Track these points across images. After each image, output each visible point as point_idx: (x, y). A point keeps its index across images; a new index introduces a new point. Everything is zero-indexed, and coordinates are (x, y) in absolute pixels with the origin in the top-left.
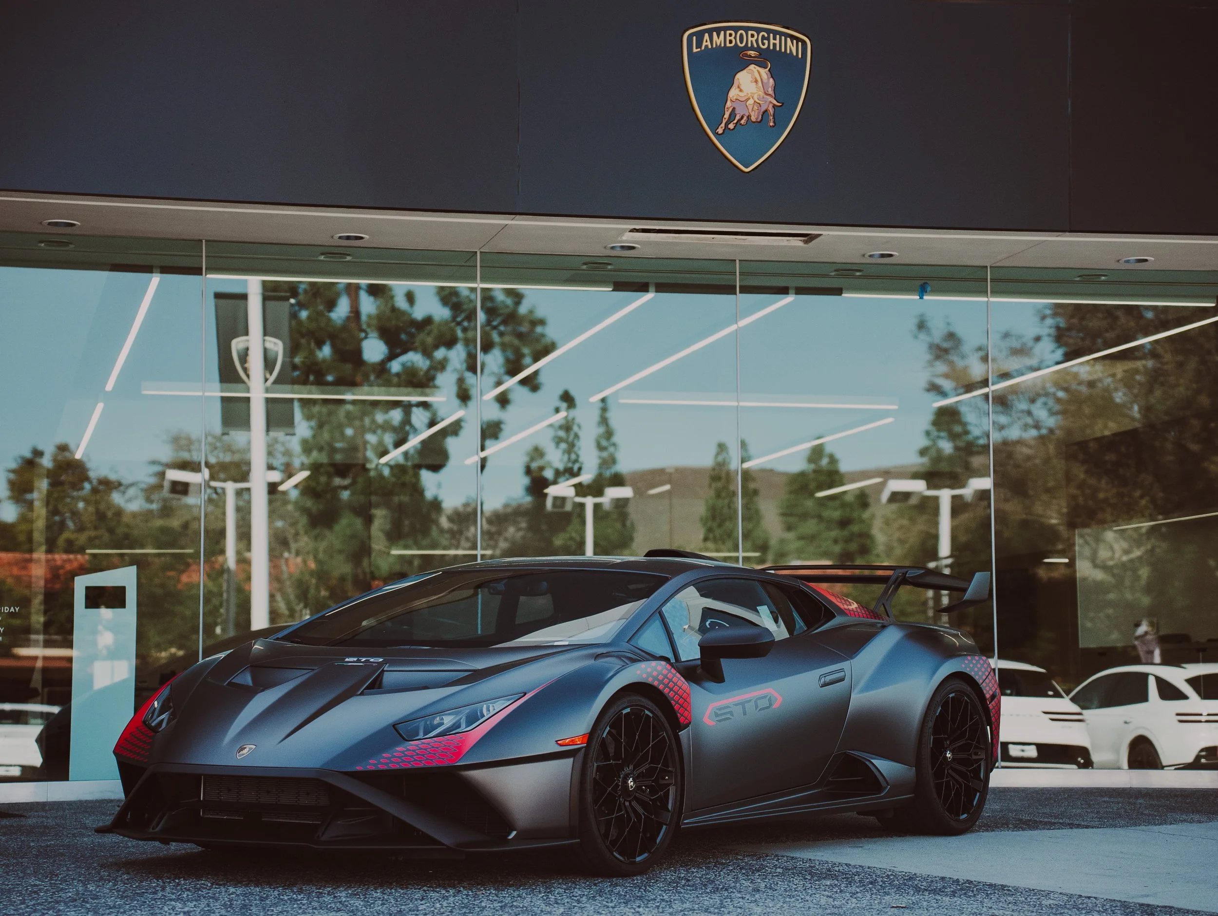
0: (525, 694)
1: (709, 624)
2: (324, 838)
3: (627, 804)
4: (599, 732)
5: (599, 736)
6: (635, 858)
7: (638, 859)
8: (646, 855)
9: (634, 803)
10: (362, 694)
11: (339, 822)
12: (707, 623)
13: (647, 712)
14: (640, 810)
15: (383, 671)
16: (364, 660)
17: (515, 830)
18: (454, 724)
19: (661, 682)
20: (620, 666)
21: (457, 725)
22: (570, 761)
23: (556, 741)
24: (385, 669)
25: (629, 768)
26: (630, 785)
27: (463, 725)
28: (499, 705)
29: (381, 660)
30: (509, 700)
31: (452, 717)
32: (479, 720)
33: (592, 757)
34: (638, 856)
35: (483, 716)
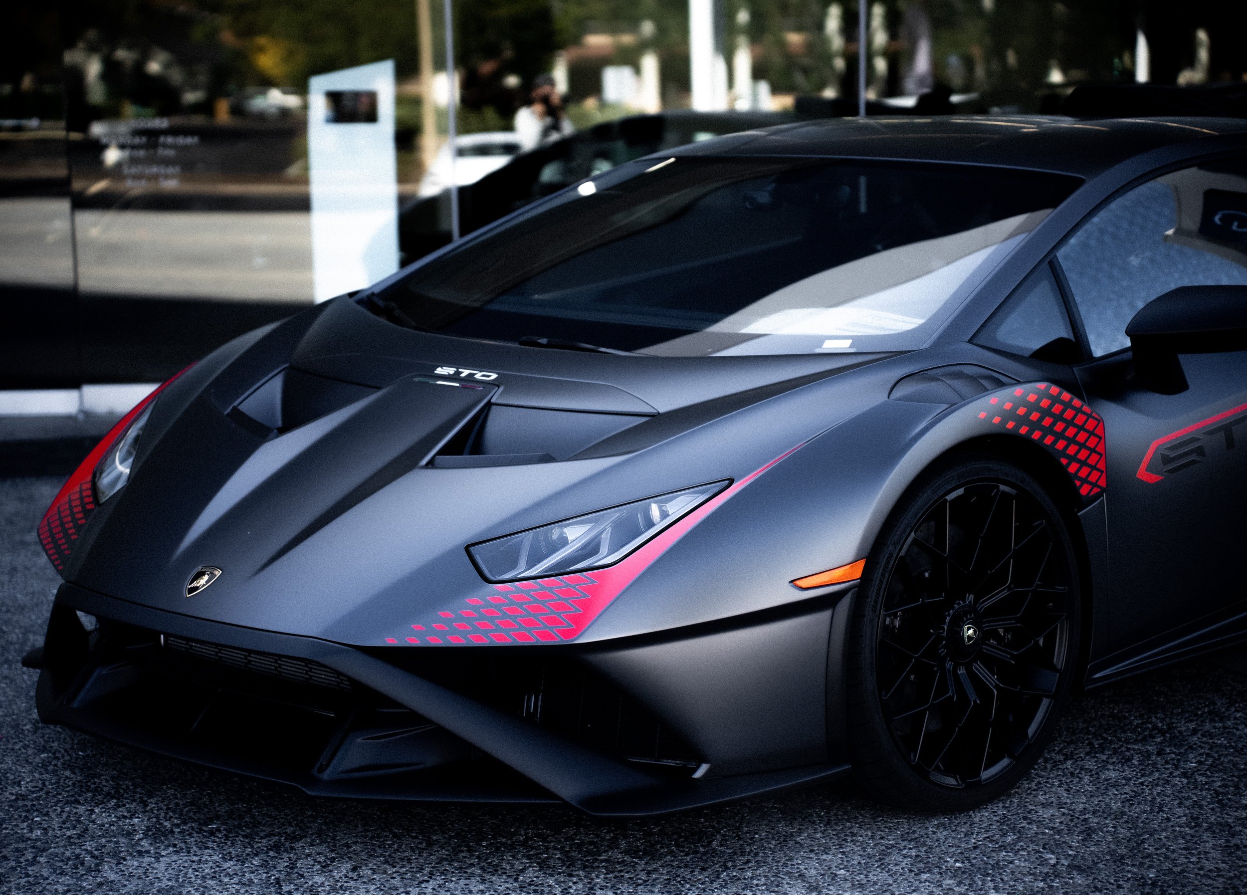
0: (731, 481)
1: (1220, 219)
2: (326, 775)
3: (962, 671)
4: (891, 548)
5: (891, 555)
6: (978, 774)
7: (985, 775)
8: (1005, 762)
9: (979, 668)
10: (431, 464)
11: (359, 740)
12: (1217, 219)
13: (1002, 487)
14: (991, 679)
15: (489, 405)
16: (465, 372)
17: (705, 763)
18: (584, 547)
19: (1034, 426)
20: (946, 406)
21: (591, 549)
22: (825, 615)
23: (792, 582)
24: (493, 400)
25: (964, 602)
26: (966, 635)
27: (604, 549)
28: (678, 506)
29: (494, 376)
30: (702, 492)
31: (583, 529)
32: (643, 533)
33: (876, 602)
34: (985, 769)
35: (650, 524)
